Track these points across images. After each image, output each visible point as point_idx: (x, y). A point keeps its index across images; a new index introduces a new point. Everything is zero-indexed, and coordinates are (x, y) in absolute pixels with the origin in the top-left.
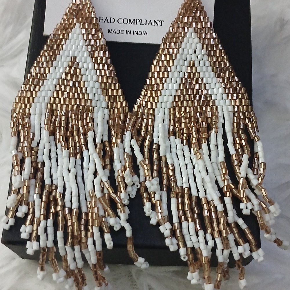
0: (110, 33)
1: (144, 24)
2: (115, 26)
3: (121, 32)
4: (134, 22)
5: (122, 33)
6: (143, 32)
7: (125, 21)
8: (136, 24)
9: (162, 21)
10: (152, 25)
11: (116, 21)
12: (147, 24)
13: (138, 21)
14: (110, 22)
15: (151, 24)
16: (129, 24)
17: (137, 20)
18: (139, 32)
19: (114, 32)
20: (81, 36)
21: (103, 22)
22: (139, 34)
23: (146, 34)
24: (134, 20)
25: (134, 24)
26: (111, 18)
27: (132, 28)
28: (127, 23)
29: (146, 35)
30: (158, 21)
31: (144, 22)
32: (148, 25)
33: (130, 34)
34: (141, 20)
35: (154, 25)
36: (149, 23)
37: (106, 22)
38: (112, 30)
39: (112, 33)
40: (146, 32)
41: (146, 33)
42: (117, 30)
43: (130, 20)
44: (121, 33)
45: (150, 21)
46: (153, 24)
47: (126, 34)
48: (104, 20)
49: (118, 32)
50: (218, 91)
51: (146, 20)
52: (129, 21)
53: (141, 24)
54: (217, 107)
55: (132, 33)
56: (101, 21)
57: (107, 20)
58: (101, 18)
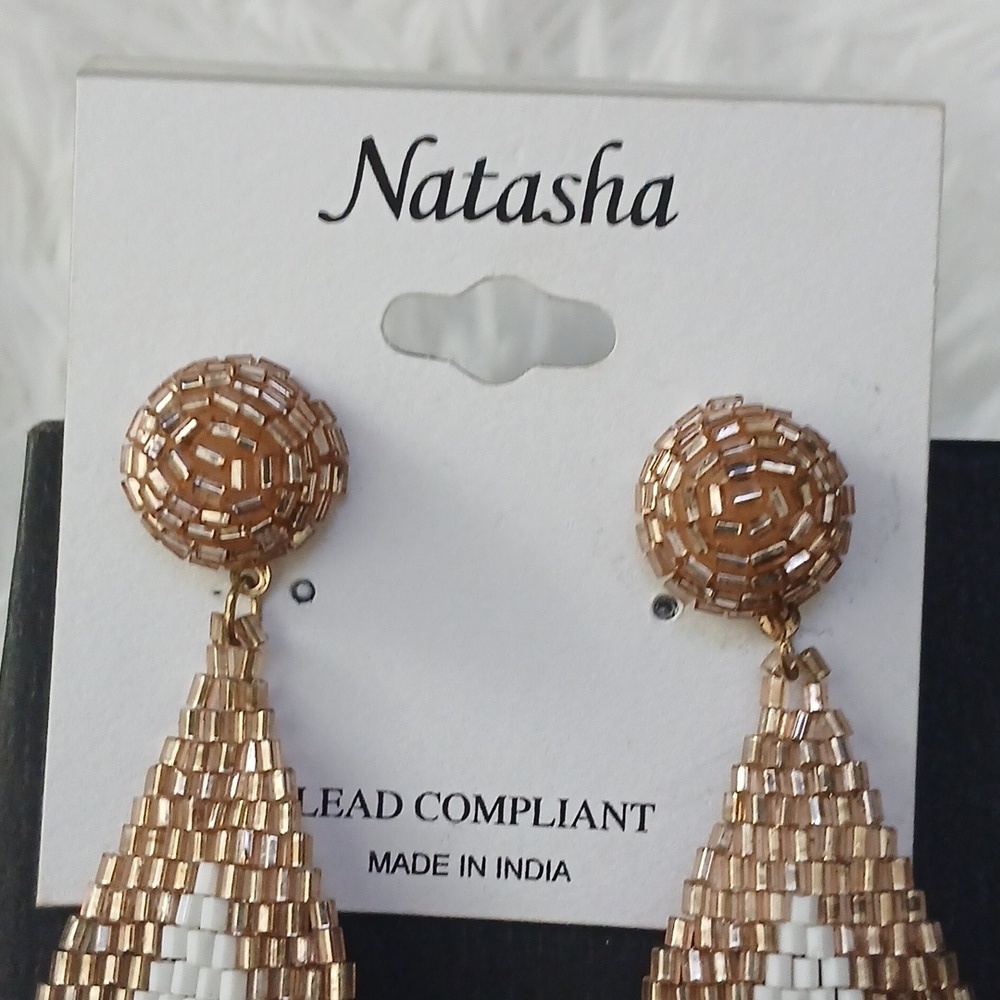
0: (379, 870)
1: (552, 824)
2: (403, 836)
3: (435, 865)
4: (502, 811)
5: (439, 869)
6: (549, 863)
7: (456, 808)
8: (513, 821)
9: (643, 808)
10: (593, 826)
11: (409, 806)
12: (569, 821)
13: (521, 805)
14: (380, 815)
15: (587, 823)
16: (476, 820)
17: (515, 801)
18: (528, 862)
19: (397, 865)
20: (222, 943)
21: (341, 814)
22: (527, 877)
23: (566, 873)
24: (501, 801)
25: (500, 821)
26: (381, 795)
27: (492, 841)
28: (464, 818)
29: (561, 879)
30: (625, 806)
31: (551, 811)
32: (574, 825)
33: (482, 873)
34: (538, 802)
35: (604, 827)
36: (578, 817)
37: (358, 813)
38: (387, 856)
39: (388, 871)
40: (562, 863)
41: (563, 870)
42: (415, 856)
43: (479, 800)
44: (435, 873)
45: (585, 805)
46: (599, 823)
47: (462, 874)
48: (345, 805)
49: (421, 865)
51: (563, 803)
52: (478, 808)
53: (536, 822)
55: (491, 869)
56: (332, 809)
57: (364, 806)
58: (332, 796)
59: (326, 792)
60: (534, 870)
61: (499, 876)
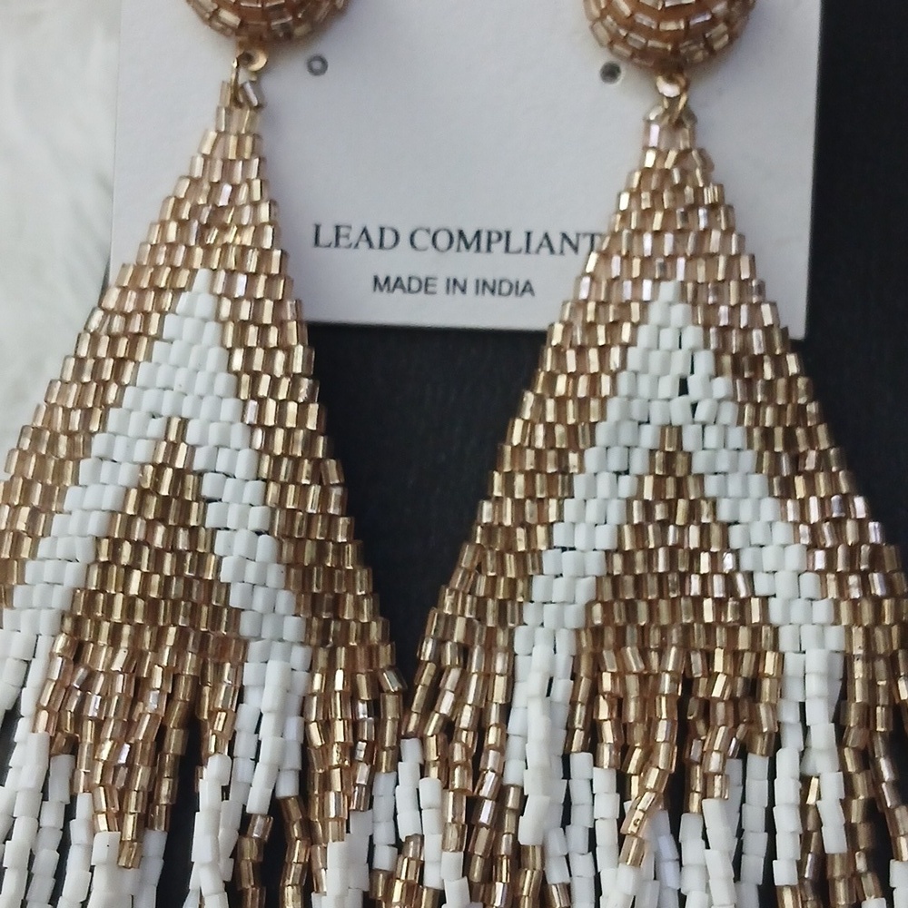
0: (381, 290)
1: (520, 251)
2: (399, 263)
3: (426, 285)
4: (479, 241)
5: (430, 289)
6: (517, 282)
7: (443, 240)
8: (489, 249)
9: (593, 237)
10: (552, 252)
11: (404, 238)
12: (533, 249)
13: (494, 237)
14: (381, 245)
15: (547, 250)
17: (490, 234)
18: (501, 282)
19: (396, 285)
21: (350, 245)
22: (500, 294)
23: (531, 290)
24: (478, 234)
25: (478, 249)
26: (382, 230)
27: (470, 265)
28: (450, 247)
29: (527, 295)
30: (578, 236)
31: (518, 241)
32: (537, 251)
33: (464, 291)
34: (508, 234)
35: (562, 252)
36: (541, 245)
37: (364, 245)
38: (387, 280)
39: (389, 289)
40: (528, 283)
41: (528, 288)
42: (410, 279)
43: (461, 234)
44: (426, 292)
45: (546, 236)
46: (557, 250)
47: (448, 292)
48: (354, 238)
49: (415, 285)
50: (781, 559)
51: (529, 234)
52: (460, 239)
53: (507, 249)
54: (776, 630)
55: (471, 287)
56: (342, 241)
57: (368, 239)
58: (343, 231)
59: (338, 228)
60: (505, 288)
61: (477, 292)
